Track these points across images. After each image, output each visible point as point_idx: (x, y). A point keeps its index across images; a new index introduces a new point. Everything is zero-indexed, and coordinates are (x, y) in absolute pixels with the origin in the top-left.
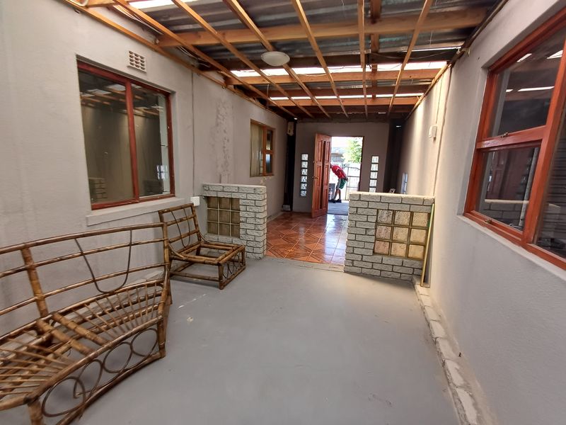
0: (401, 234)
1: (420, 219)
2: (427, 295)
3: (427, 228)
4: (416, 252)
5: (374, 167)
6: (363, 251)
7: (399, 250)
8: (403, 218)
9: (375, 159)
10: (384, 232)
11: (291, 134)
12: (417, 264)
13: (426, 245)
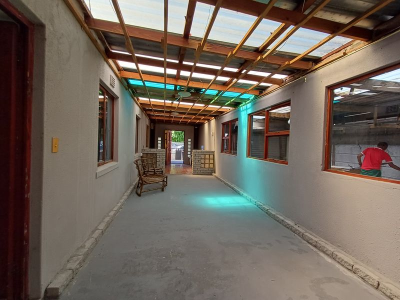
0: (207, 161)
1: (212, 157)
2: (217, 174)
3: (214, 159)
4: (211, 166)
5: (189, 143)
6: (198, 167)
7: (207, 166)
8: (207, 157)
9: (189, 140)
10: (203, 161)
11: (152, 128)
12: (212, 169)
13: (214, 164)
